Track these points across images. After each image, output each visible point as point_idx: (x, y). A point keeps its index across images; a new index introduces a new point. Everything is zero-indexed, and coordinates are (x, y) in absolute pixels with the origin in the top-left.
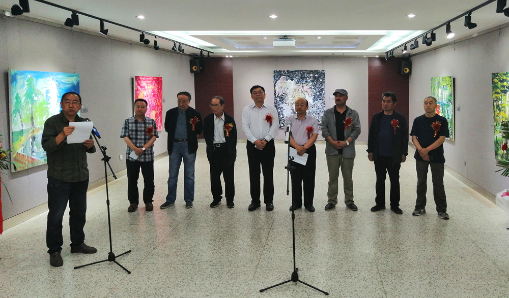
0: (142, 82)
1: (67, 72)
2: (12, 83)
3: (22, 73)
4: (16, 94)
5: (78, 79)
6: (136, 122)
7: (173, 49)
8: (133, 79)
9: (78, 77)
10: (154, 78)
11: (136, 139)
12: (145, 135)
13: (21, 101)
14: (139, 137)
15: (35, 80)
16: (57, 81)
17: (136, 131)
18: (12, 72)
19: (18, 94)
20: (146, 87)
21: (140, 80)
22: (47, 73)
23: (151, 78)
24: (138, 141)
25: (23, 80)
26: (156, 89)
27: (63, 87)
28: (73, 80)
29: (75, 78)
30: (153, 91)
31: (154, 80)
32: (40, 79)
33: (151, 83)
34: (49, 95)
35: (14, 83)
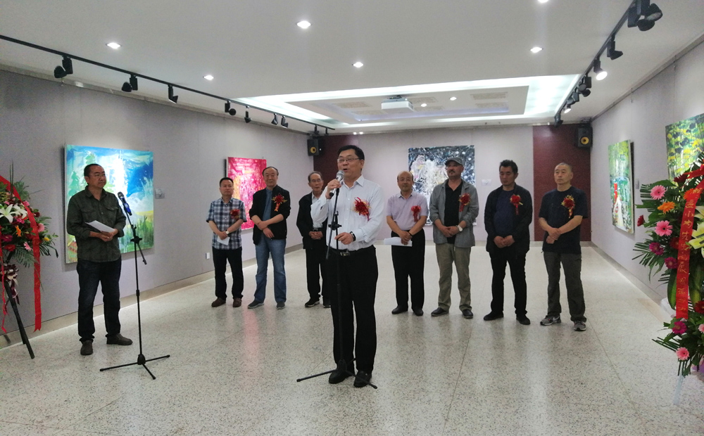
0: (238, 164)
1: (138, 150)
2: (68, 159)
3: (81, 149)
4: (72, 173)
5: (152, 158)
6: (222, 205)
7: (273, 122)
8: (225, 161)
9: (151, 156)
10: (254, 160)
11: (221, 223)
12: (231, 219)
13: (78, 181)
14: (223, 221)
15: (96, 157)
16: (124, 160)
17: (221, 214)
18: (69, 148)
19: (75, 173)
20: (244, 172)
21: (235, 162)
22: (112, 150)
23: (250, 161)
24: (223, 226)
25: (81, 157)
26: (257, 175)
27: (130, 166)
28: (145, 159)
29: (148, 156)
30: (254, 176)
31: (255, 163)
32: (103, 157)
33: (251, 167)
34: (113, 176)
35: (71, 160)
